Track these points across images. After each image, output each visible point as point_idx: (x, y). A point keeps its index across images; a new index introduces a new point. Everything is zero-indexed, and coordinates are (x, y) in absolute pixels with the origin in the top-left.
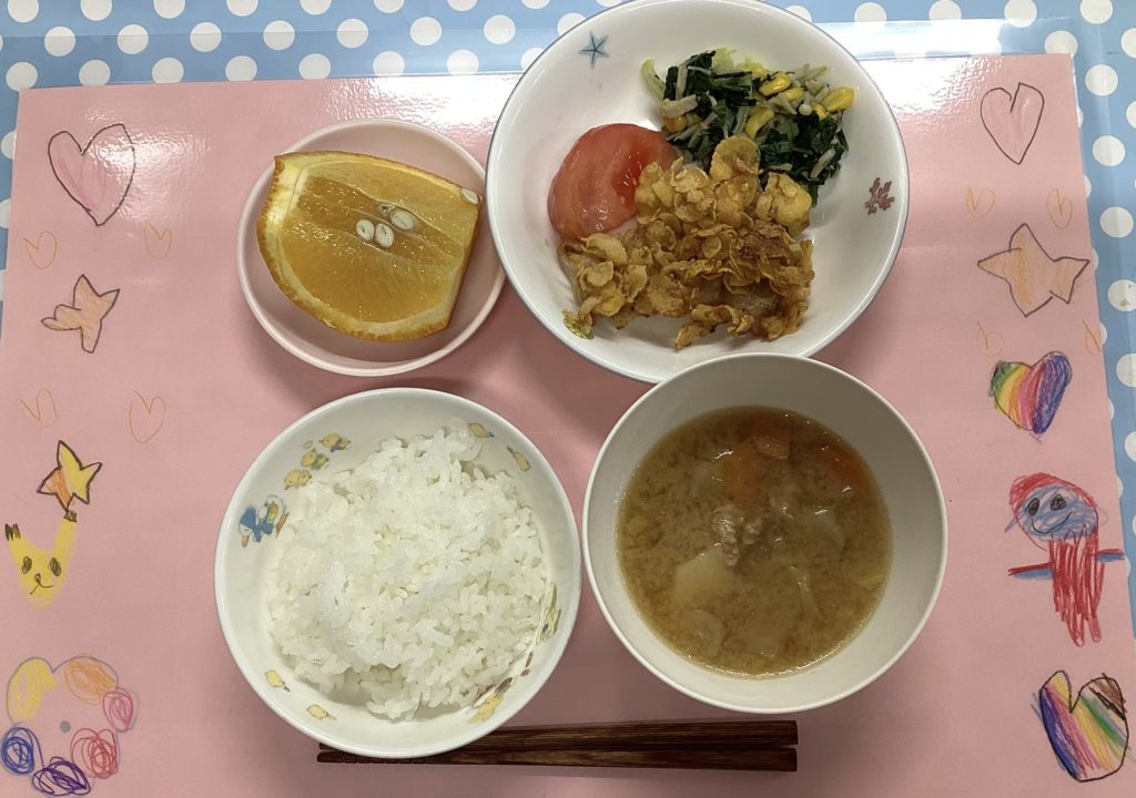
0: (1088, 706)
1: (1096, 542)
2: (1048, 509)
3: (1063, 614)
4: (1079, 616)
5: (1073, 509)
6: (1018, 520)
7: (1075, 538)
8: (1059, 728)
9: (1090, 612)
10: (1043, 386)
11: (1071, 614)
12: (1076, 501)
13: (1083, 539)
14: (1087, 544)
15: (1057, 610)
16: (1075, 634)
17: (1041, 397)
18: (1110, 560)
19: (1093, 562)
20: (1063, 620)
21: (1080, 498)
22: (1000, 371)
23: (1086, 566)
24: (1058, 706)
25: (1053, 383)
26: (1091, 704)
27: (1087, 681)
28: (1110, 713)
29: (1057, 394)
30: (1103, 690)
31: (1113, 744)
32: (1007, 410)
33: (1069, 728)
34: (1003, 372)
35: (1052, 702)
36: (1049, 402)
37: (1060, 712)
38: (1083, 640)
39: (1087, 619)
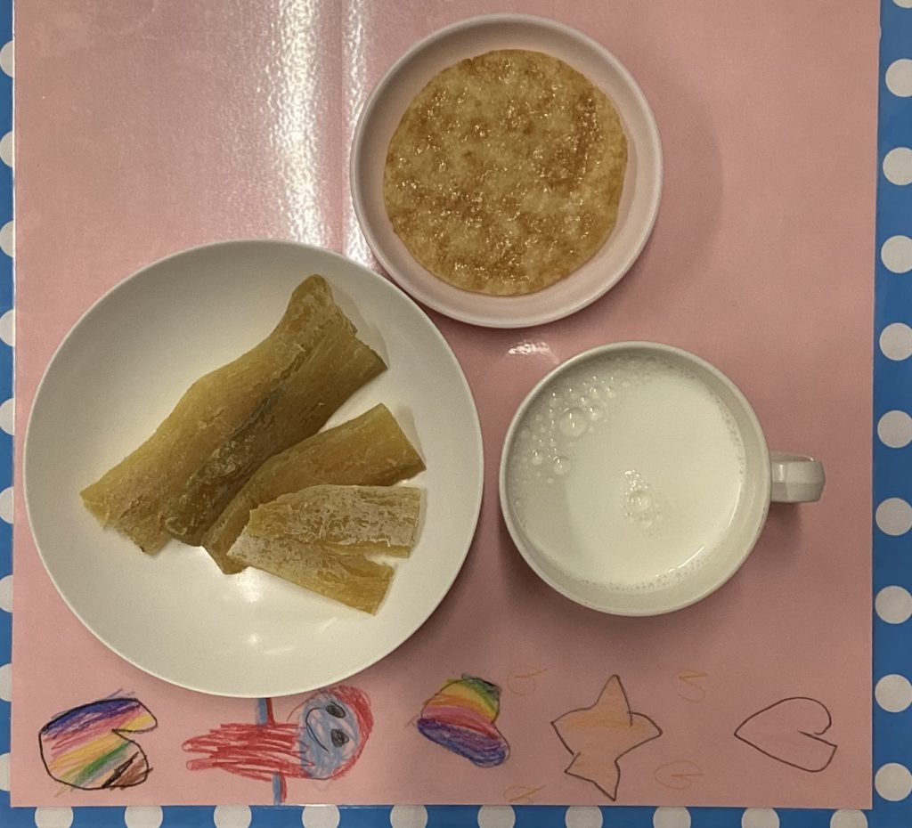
0: (118, 750)
1: (295, 775)
2: (333, 726)
3: (217, 732)
4: (215, 749)
5: (332, 754)
7: (301, 752)
8: (96, 716)
9: (219, 761)
10: (473, 734)
11: (218, 741)
12: (342, 758)
13: (299, 762)
14: (294, 765)
15: (222, 726)
16: (196, 743)
17: (459, 730)
18: (275, 787)
19: (274, 769)
20: (212, 731)
21: (344, 763)
22: (491, 689)
23: (269, 761)
24: (120, 718)
25: (474, 745)
26: (121, 752)
27: (144, 751)
28: (111, 773)
29: (462, 749)
30: (134, 767)
31: (78, 772)
32: (445, 692)
33: (96, 727)
34: (489, 692)
35: (123, 712)
36: (453, 739)
37: (114, 720)
38: (189, 750)
39: (211, 757)
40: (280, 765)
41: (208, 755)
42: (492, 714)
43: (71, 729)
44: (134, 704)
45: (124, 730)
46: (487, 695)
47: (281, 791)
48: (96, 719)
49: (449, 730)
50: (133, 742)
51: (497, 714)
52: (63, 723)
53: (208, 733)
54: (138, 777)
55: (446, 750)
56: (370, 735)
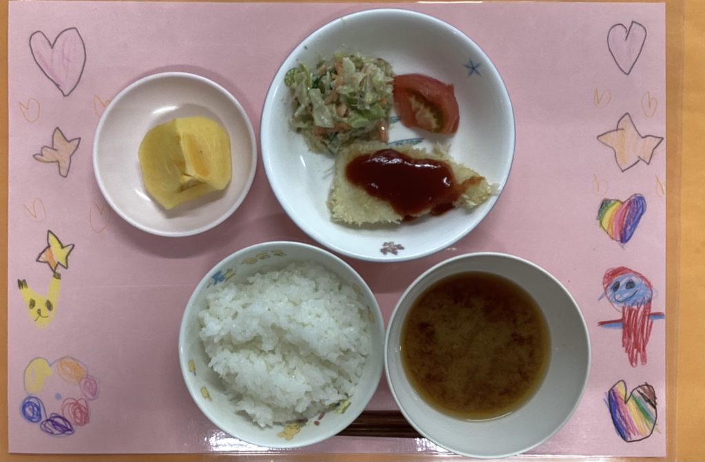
0: (636, 401)
1: (650, 308)
2: (624, 288)
3: (626, 349)
4: (635, 350)
5: (639, 288)
6: (606, 293)
7: (638, 305)
8: (617, 411)
9: (642, 347)
10: (629, 214)
11: (631, 348)
12: (641, 284)
13: (643, 306)
14: (644, 309)
15: (623, 346)
16: (632, 360)
17: (627, 222)
18: (656, 318)
19: (647, 319)
20: (626, 352)
21: (643, 282)
22: (605, 204)
23: (642, 321)
24: (619, 400)
25: (634, 214)
26: (637, 399)
27: (636, 387)
28: (648, 404)
29: (636, 220)
30: (645, 392)
31: (648, 422)
32: (606, 228)
33: (624, 413)
34: (606, 205)
35: (616, 398)
36: (632, 224)
37: (619, 403)
38: (636, 363)
39: (640, 352)
40: (644, 316)
41: (639, 354)
42: (618, 204)
43: (625, 425)
44: (611, 393)
45: (625, 398)
46: (609, 206)
47: (658, 315)
49: (626, 226)
50: (631, 393)
51: (618, 201)
52: (622, 429)
53: (627, 354)
54: (650, 390)
55: (638, 228)
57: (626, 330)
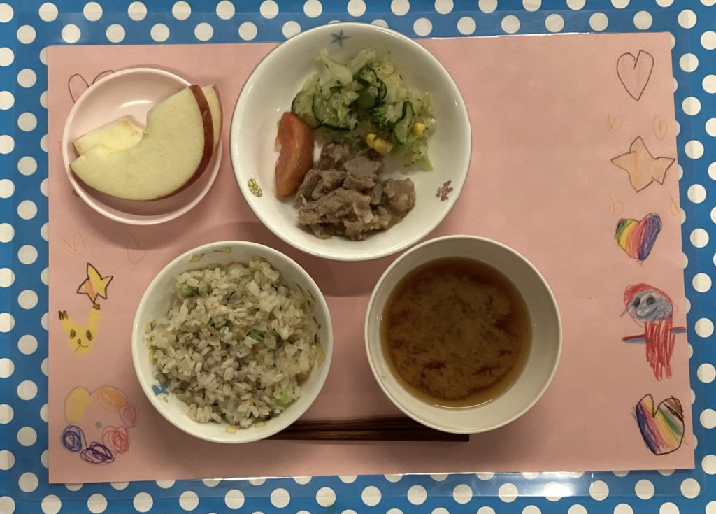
0: (663, 414)
1: (671, 323)
2: (645, 304)
3: (651, 363)
4: (660, 364)
5: (659, 304)
6: (627, 310)
7: (659, 320)
8: (646, 427)
9: (666, 361)
10: (645, 233)
11: (656, 363)
12: (661, 299)
13: (664, 321)
14: (666, 324)
15: (648, 360)
16: (658, 374)
17: (644, 240)
18: (678, 332)
19: (669, 333)
20: (651, 366)
21: (664, 298)
23: (665, 336)
24: (646, 414)
25: (651, 232)
26: (664, 412)
27: (662, 400)
28: (675, 417)
29: (652, 238)
30: (671, 405)
31: (676, 434)
32: (624, 247)
33: (653, 426)
34: (623, 225)
35: (643, 412)
36: (648, 242)
37: (647, 417)
38: (661, 377)
39: (664, 366)
40: (666, 330)
41: (663, 368)
42: (634, 223)
43: (653, 439)
44: (639, 407)
45: (653, 412)
46: (625, 225)
47: (679, 330)
48: (648, 426)
49: (644, 245)
50: (658, 407)
51: (634, 220)
52: (651, 443)
53: (651, 369)
54: (676, 404)
55: (655, 246)
56: (648, 284)
57: (650, 344)
